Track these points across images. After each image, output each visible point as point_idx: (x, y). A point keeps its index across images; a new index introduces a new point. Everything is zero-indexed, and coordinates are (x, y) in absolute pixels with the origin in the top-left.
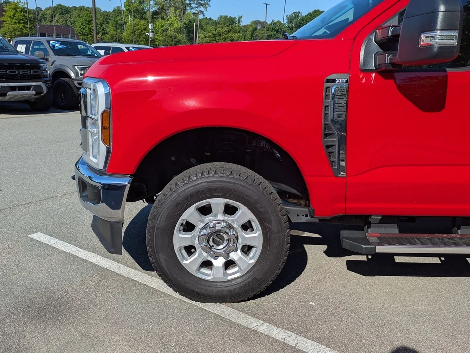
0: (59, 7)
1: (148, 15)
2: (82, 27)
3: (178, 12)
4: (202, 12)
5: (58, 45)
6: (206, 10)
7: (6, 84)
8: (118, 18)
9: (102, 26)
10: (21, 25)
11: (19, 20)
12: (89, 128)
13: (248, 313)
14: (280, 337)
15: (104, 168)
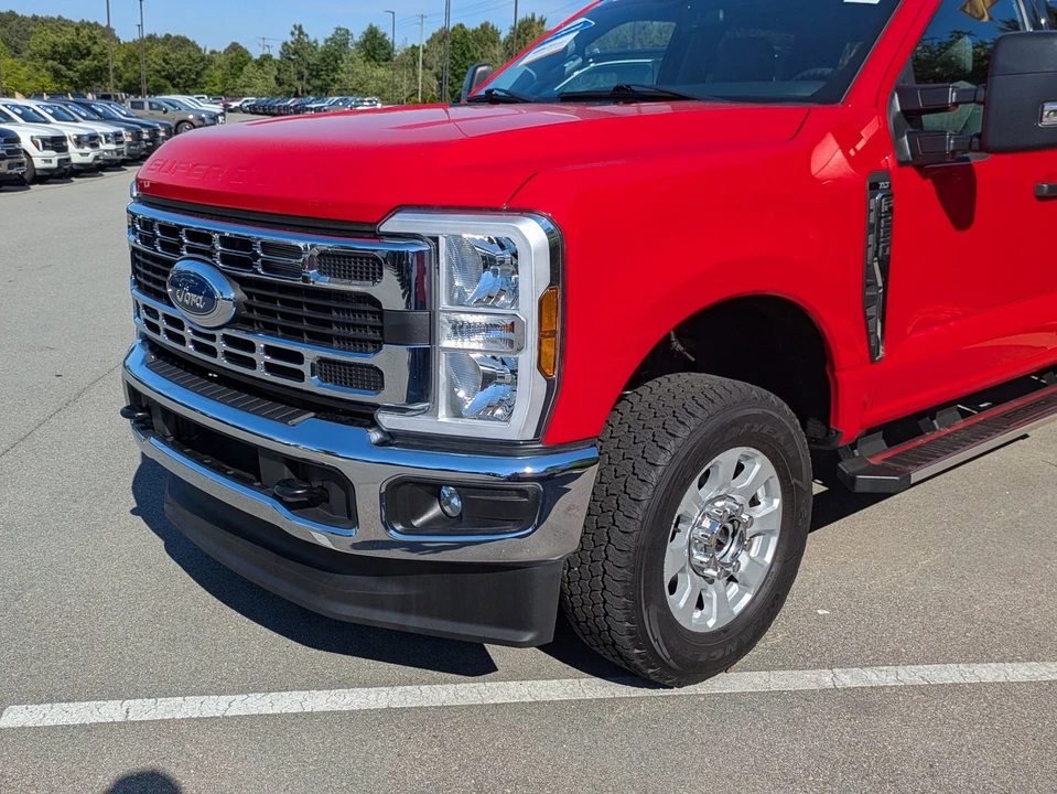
12: (448, 342)
13: (783, 668)
14: (890, 680)
15: (537, 434)
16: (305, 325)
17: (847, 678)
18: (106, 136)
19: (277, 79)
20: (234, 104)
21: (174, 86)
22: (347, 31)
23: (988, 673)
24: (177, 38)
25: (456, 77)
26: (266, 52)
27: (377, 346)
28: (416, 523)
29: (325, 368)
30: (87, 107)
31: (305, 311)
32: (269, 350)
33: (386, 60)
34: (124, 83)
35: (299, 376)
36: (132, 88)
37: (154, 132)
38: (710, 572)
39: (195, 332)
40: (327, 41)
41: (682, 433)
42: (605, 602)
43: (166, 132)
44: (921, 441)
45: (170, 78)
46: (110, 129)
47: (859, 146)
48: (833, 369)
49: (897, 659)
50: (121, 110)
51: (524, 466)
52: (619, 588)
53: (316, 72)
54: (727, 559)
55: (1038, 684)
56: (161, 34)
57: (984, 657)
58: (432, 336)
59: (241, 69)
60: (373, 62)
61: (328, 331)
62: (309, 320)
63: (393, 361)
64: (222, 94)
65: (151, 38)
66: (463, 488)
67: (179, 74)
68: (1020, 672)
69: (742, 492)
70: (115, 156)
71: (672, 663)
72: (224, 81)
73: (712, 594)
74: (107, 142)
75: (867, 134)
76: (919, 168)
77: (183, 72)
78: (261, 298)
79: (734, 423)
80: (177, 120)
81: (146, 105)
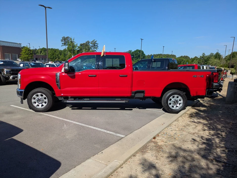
0: (43, 48)
1: (76, 51)
2: (51, 56)
3: (86, 50)
4: (95, 50)
5: (33, 64)
6: (97, 50)
7: (15, 76)
8: (65, 52)
9: (58, 56)
10: (28, 55)
11: (27, 54)
22: (213, 54)
33: (219, 58)
40: (209, 55)
53: (206, 61)
76: (65, 73)
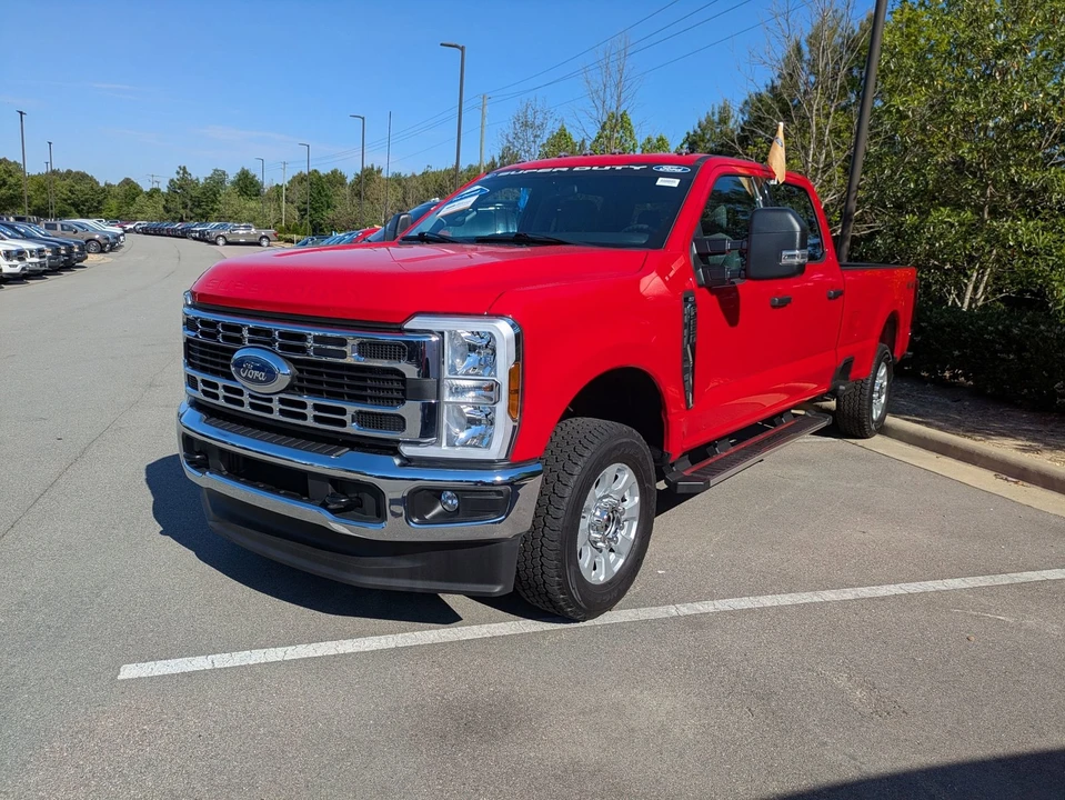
12: (447, 398)
13: (644, 606)
14: (711, 609)
15: (507, 455)
16: (346, 390)
17: (685, 610)
18: (31, 252)
19: (164, 207)
20: (129, 227)
21: (78, 212)
22: (224, 173)
23: (768, 601)
24: (78, 173)
25: (314, 209)
26: (155, 186)
27: (402, 401)
28: (427, 517)
29: (361, 418)
30: (11, 227)
31: (346, 381)
32: (316, 407)
33: (256, 195)
34: (33, 208)
35: (343, 423)
36: (41, 213)
37: (70, 248)
38: (600, 544)
39: (251, 396)
40: (206, 179)
41: (587, 454)
42: (542, 565)
43: (79, 248)
44: (711, 461)
45: (75, 205)
46: (34, 246)
47: (671, 274)
48: (666, 415)
49: (712, 596)
50: (39, 230)
51: (495, 476)
52: (553, 555)
53: (197, 203)
54: (610, 536)
55: (797, 605)
56: (63, 169)
57: (763, 592)
58: (438, 396)
59: (134, 199)
60: (245, 197)
61: (364, 393)
62: (348, 386)
63: (411, 411)
64: (117, 218)
65: (54, 172)
66: (458, 492)
67: (83, 203)
68: (786, 599)
69: (617, 492)
70: (38, 268)
71: (582, 604)
72: (119, 208)
73: (601, 560)
74: (32, 256)
75: (675, 268)
76: (709, 289)
77: (87, 201)
78: (309, 372)
79: (615, 448)
80: (85, 238)
81: (59, 227)
